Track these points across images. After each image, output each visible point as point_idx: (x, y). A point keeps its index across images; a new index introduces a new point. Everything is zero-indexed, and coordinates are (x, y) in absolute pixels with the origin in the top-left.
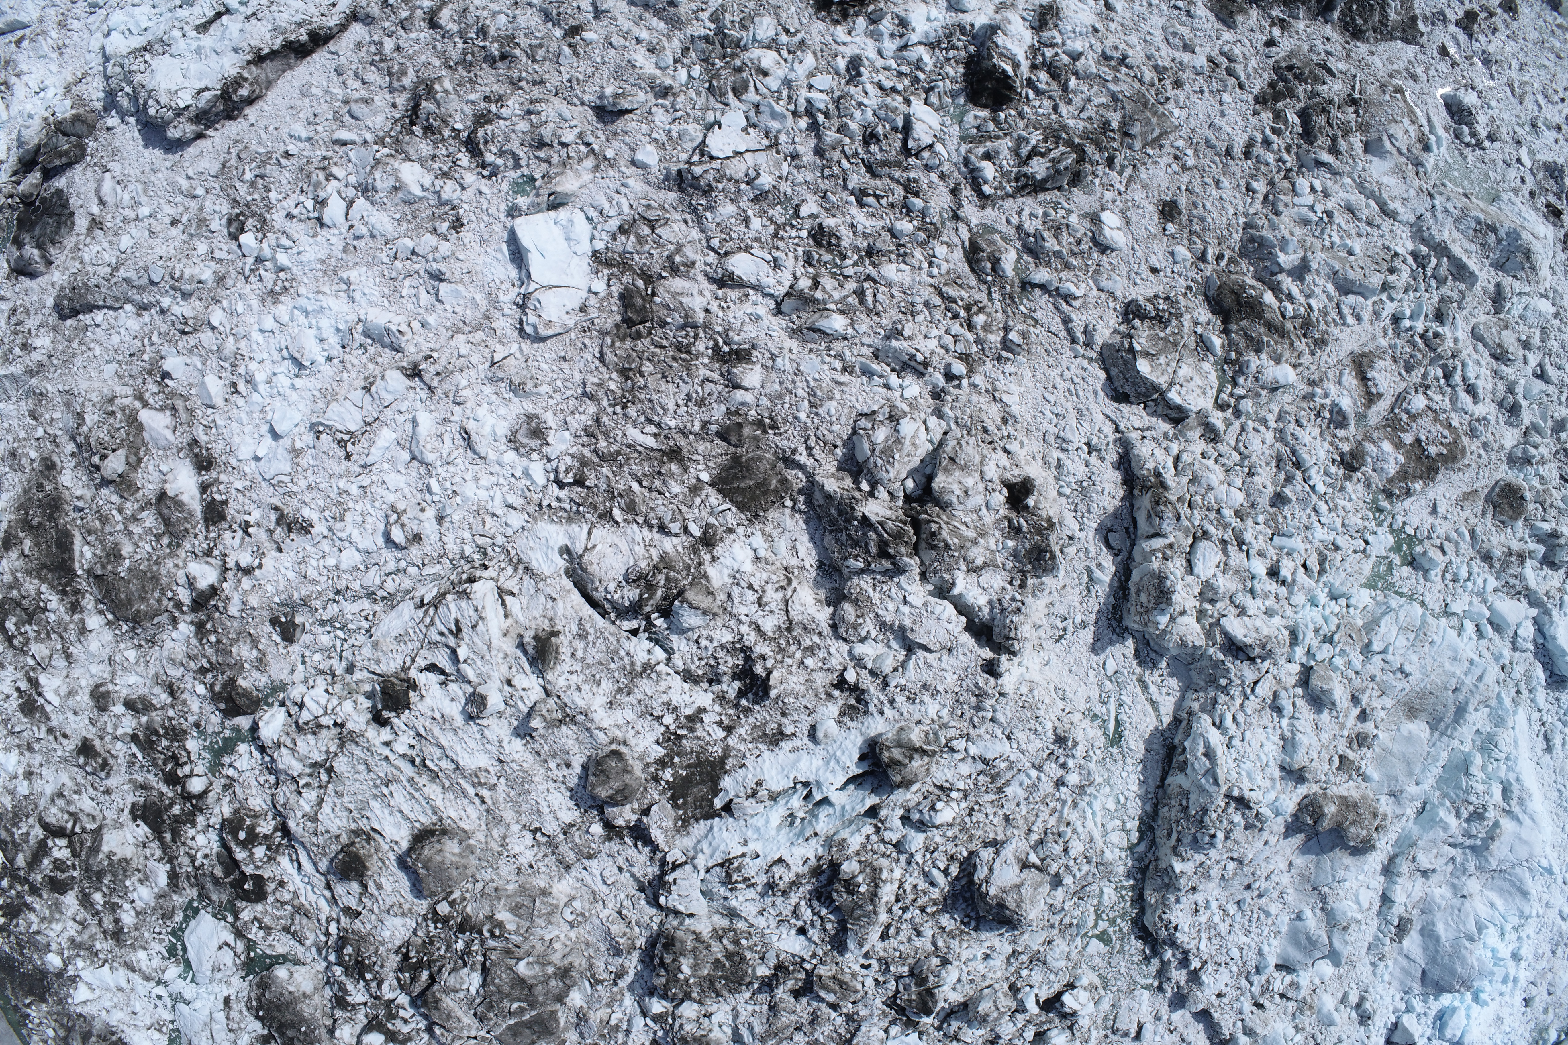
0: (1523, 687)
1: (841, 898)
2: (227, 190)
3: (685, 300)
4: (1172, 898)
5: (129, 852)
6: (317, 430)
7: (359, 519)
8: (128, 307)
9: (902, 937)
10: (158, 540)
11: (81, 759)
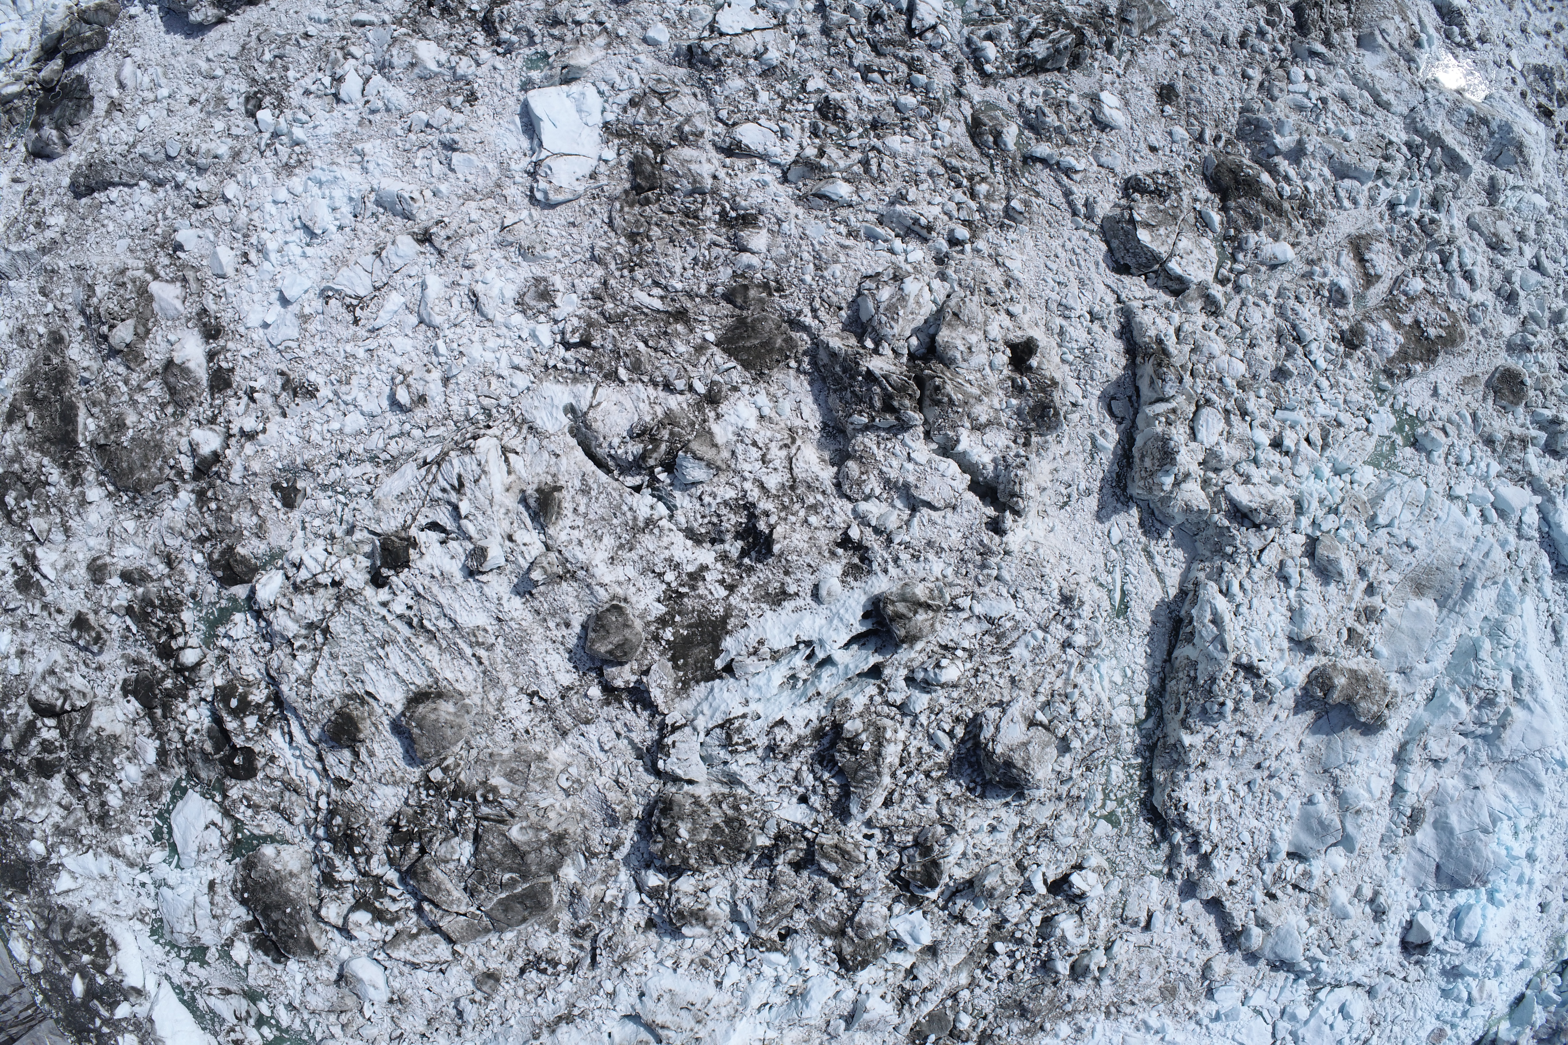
0: (1529, 576)
1: (844, 758)
2: (246, 70)
3: (693, 167)
4: (1182, 775)
5: (118, 729)
6: (325, 295)
7: (365, 382)
8: (143, 184)
9: (906, 804)
10: (162, 410)
11: (75, 634)
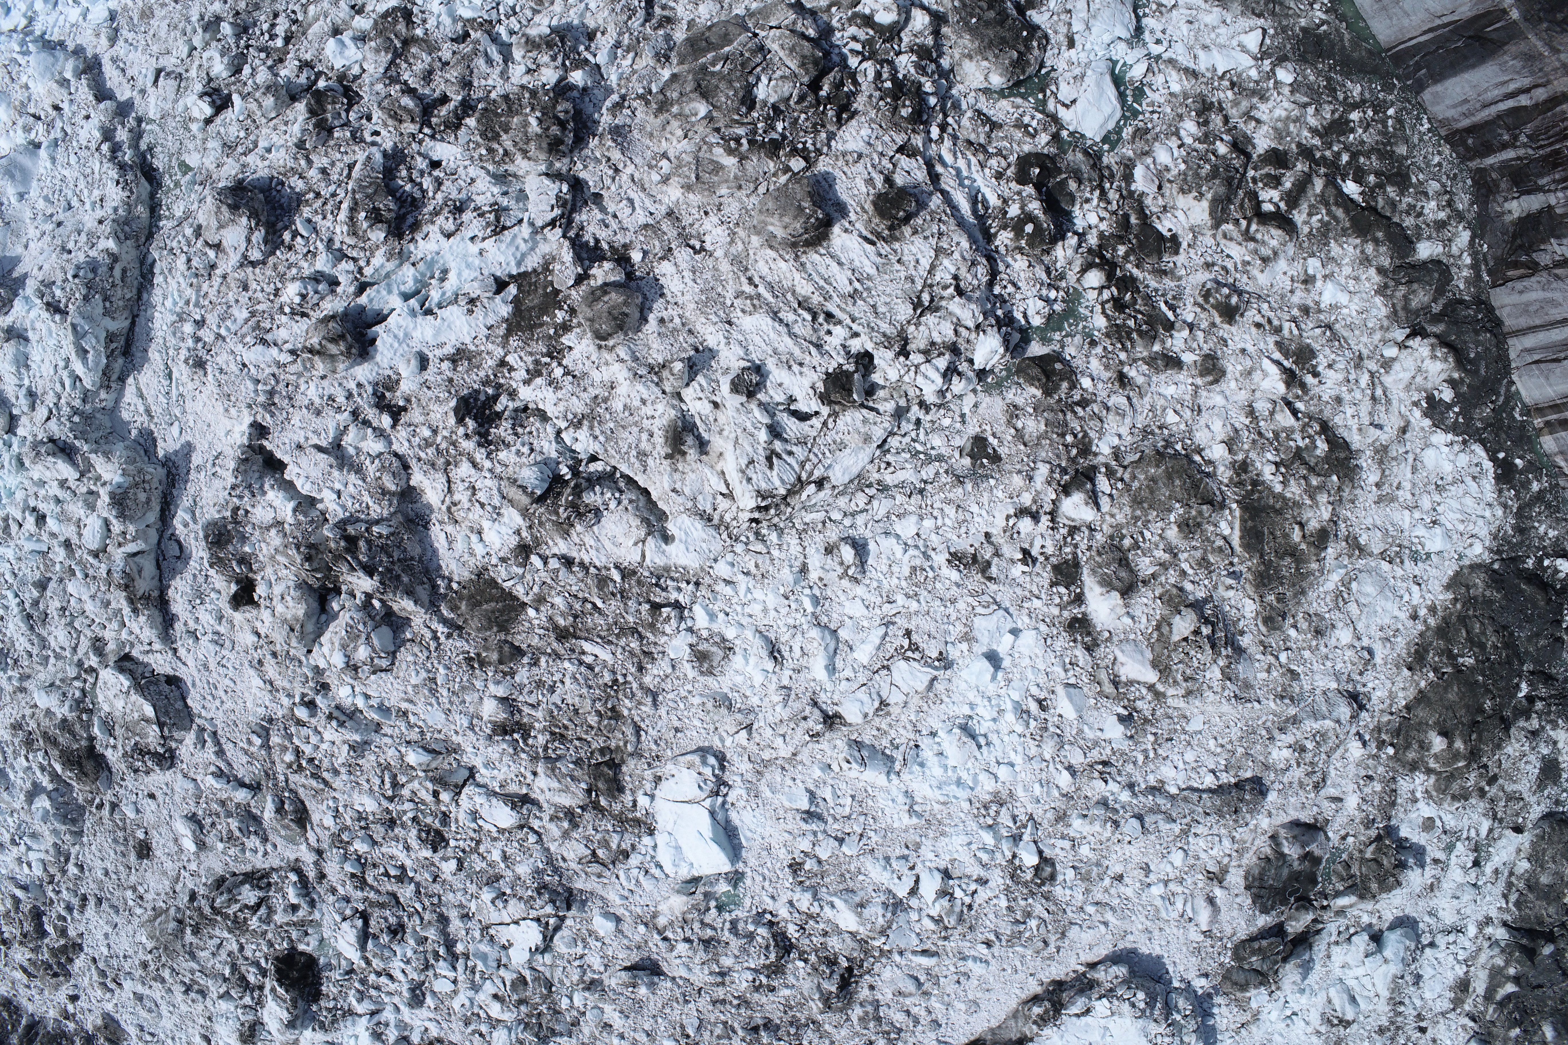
1: (387, 205)
2: (1057, 909)
3: (555, 785)
4: (120, 212)
5: (1181, 202)
6: (944, 662)
7: (895, 569)
8: (1173, 790)
9: (338, 167)
10: (1136, 542)
11: (1234, 300)
